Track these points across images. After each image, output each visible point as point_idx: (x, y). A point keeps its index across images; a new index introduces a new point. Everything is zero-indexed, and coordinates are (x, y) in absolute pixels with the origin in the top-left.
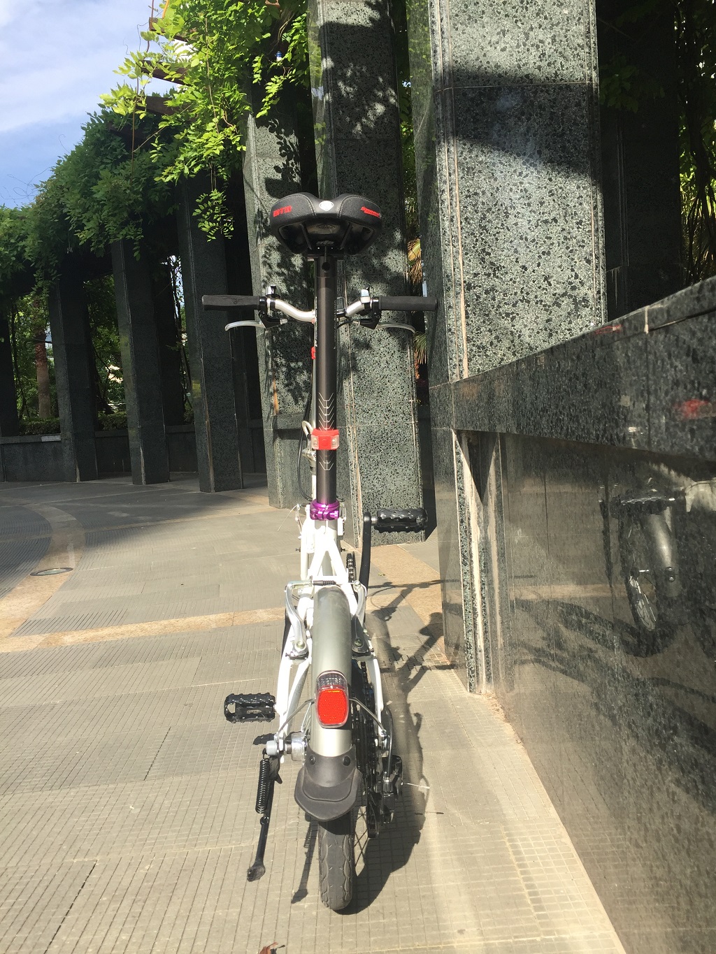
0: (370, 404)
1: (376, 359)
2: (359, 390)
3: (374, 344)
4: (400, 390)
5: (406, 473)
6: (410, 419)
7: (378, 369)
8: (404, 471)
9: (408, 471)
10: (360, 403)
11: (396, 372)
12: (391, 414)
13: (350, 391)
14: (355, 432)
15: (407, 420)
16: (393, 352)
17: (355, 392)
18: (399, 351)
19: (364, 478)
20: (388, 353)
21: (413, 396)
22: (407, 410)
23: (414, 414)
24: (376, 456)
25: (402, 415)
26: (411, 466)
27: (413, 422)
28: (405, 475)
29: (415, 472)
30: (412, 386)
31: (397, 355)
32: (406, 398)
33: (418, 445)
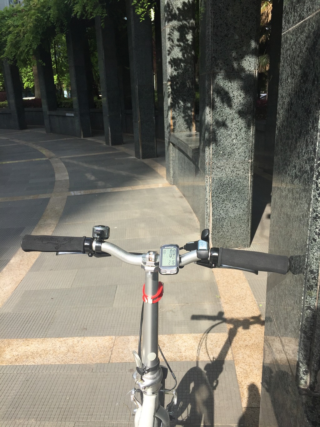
0: (222, 163)
1: (229, 132)
2: (216, 154)
3: (228, 123)
4: (243, 154)
5: (242, 207)
6: (248, 173)
7: (230, 140)
8: (241, 205)
9: (243, 206)
10: (216, 162)
11: (241, 142)
12: (235, 169)
13: (210, 154)
14: (211, 180)
15: (246, 173)
16: (241, 128)
17: (213, 155)
18: (245, 127)
19: (214, 209)
20: (238, 128)
21: (251, 158)
22: (246, 167)
23: (251, 170)
24: (223, 196)
25: (243, 170)
26: (246, 202)
27: (250, 175)
28: (241, 208)
29: (248, 207)
30: (252, 151)
31: (244, 129)
32: (247, 159)
33: (251, 189)
